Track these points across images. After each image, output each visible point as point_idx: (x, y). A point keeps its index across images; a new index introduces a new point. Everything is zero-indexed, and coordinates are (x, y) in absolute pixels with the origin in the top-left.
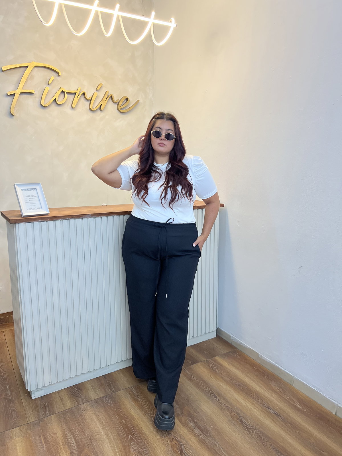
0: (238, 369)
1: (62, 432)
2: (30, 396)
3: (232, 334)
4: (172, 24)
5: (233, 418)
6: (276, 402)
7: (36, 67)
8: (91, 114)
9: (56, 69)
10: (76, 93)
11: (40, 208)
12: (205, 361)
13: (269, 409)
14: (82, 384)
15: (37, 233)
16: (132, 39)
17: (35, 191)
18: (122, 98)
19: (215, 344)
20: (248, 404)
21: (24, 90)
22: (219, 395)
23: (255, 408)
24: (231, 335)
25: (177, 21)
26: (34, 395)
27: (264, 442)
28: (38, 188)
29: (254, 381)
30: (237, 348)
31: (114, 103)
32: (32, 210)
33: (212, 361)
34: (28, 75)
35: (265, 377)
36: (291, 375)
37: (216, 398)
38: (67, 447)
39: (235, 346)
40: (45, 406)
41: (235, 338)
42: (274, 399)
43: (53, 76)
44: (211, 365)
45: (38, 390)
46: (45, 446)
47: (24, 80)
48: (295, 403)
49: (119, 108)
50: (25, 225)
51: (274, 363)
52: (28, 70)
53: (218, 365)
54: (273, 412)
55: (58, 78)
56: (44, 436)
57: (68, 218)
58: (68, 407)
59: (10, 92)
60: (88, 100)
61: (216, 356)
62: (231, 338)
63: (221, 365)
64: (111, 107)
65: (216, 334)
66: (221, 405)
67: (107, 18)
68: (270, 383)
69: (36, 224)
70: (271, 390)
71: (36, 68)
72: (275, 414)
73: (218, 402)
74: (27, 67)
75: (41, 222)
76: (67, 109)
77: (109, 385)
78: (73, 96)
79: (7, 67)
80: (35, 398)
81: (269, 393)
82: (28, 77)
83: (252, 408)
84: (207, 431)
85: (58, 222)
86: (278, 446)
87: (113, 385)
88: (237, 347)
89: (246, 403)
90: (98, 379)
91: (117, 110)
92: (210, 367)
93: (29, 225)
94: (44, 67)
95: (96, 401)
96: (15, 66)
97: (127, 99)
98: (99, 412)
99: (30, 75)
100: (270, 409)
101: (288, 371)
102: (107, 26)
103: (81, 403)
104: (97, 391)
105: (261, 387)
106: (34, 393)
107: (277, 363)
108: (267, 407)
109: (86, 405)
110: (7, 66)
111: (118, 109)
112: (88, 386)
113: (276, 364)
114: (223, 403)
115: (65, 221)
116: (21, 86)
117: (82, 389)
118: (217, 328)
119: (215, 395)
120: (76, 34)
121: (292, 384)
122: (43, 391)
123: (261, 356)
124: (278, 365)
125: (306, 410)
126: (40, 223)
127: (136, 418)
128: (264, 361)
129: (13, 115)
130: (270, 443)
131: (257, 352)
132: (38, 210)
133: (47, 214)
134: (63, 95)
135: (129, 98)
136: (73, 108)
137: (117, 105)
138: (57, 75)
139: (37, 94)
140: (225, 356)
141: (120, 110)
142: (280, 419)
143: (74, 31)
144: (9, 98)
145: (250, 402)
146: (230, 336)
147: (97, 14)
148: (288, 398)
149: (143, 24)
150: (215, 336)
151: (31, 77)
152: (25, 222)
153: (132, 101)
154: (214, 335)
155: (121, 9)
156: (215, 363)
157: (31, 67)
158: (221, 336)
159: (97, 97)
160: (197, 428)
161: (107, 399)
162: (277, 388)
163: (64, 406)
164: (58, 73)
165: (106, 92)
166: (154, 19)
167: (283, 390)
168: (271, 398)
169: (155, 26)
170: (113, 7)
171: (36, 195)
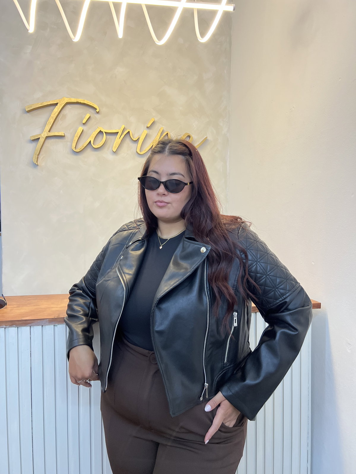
4: (221, 7)
8: (138, 159)
9: (92, 103)
10: (118, 132)
18: (182, 136)
21: (51, 133)
34: (57, 114)
43: (88, 113)
47: (51, 120)
52: (57, 109)
59: (34, 136)
60: (134, 141)
74: (57, 104)
78: (114, 136)
94: (77, 103)
96: (41, 104)
97: (189, 137)
116: (47, 128)
129: (37, 165)
135: (192, 135)
138: (93, 111)
151: (62, 116)
157: (61, 104)
164: (95, 109)
165: (160, 129)
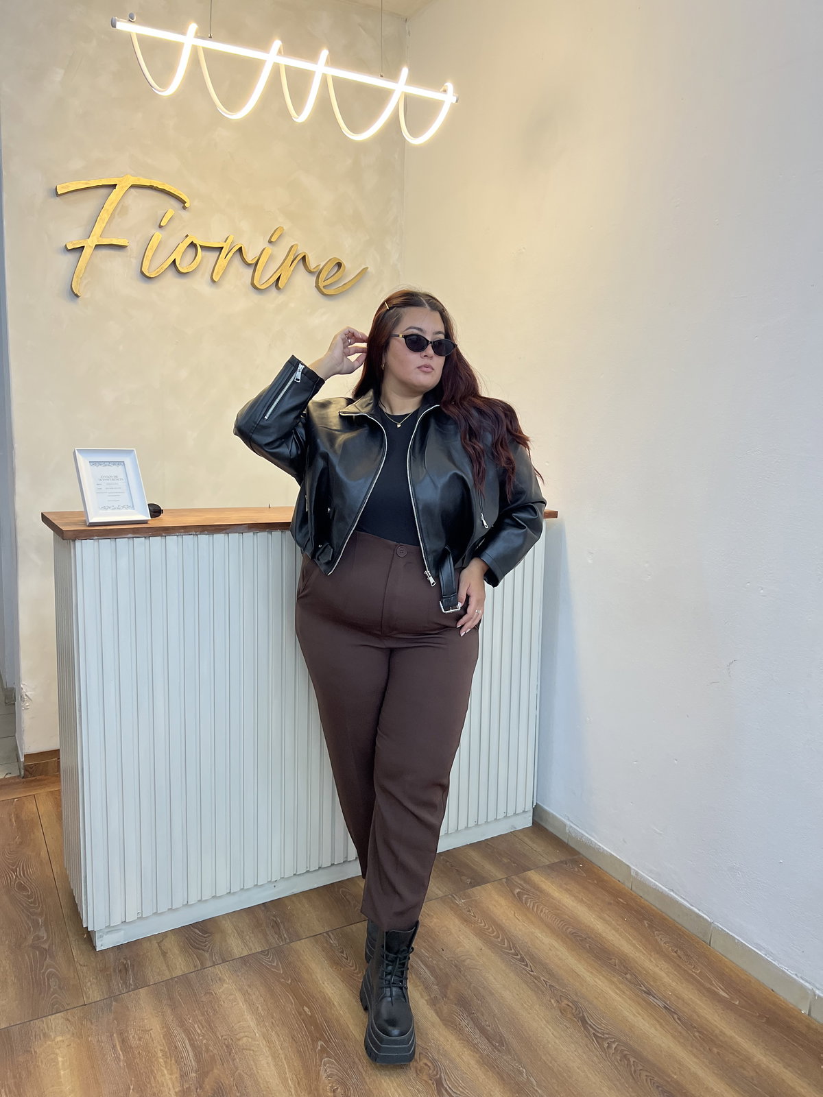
0: (582, 901)
1: (163, 1027)
2: (92, 941)
3: (568, 819)
4: (447, 97)
5: (563, 1011)
6: (667, 979)
7: (133, 186)
8: (255, 297)
9: (180, 192)
10: (223, 248)
11: (128, 507)
12: (504, 880)
13: (651, 997)
14: (213, 921)
15: (123, 562)
16: (355, 129)
17: (120, 468)
18: (327, 263)
19: (530, 843)
20: (600, 983)
21: (104, 240)
22: (533, 958)
23: (616, 993)
24: (568, 823)
25: (458, 89)
26: (101, 941)
27: (635, 1071)
28: (128, 460)
29: (617, 931)
30: (579, 853)
31: (311, 272)
32: (109, 511)
33: (519, 882)
34: (114, 205)
35: (645, 922)
36: (706, 919)
37: (527, 965)
38: (173, 1061)
39: (577, 848)
40: (126, 970)
41: (578, 829)
42: (663, 974)
43: (171, 208)
44: (518, 890)
45: (110, 929)
46: (122, 1058)
47: (105, 216)
48: (712, 984)
49: (321, 284)
50: (96, 543)
51: (667, 890)
52: (115, 195)
53: (533, 890)
54: (657, 1001)
55: (183, 213)
56: (121, 1033)
57: (196, 532)
58: (179, 973)
59: (72, 242)
60: (249, 265)
61: (530, 869)
62: (567, 828)
63: (541, 891)
64: (302, 283)
65: (531, 818)
66: (536, 981)
67: (300, 81)
68: (657, 937)
69: (122, 542)
70: (657, 953)
71: (133, 190)
72: (665, 1007)
73: (531, 975)
74: (115, 186)
75: (133, 538)
76: (200, 284)
77: (276, 925)
78: (215, 254)
79: (68, 187)
80: (103, 948)
81: (652, 960)
82: (115, 209)
83: (610, 992)
84: (502, 1042)
85: (172, 540)
86: (667, 1082)
87: (284, 927)
88: (581, 851)
89: (597, 980)
90: (250, 911)
91: (315, 291)
92: (514, 895)
93: (105, 543)
94: (151, 188)
95: (244, 960)
96: (86, 184)
97: (339, 265)
98: (249, 986)
99: (120, 205)
100: (654, 997)
101: (699, 910)
102: (299, 97)
103: (209, 963)
104: (248, 937)
105: (634, 946)
106: (101, 937)
107: (673, 891)
108: (645, 992)
109: (221, 970)
110: (66, 184)
111: (317, 287)
112: (228, 926)
113: (672, 893)
114: (542, 978)
115: (189, 539)
116: (98, 229)
117: (211, 933)
118: (535, 804)
119: (522, 960)
120: (229, 115)
121: (708, 942)
122: (122, 932)
123: (637, 873)
124: (676, 894)
125: (739, 1003)
126: (131, 540)
127: (336, 1003)
128: (644, 885)
129: (77, 296)
130: (649, 1074)
131: (628, 864)
132: (124, 510)
133: (145, 522)
134: (191, 252)
135: (344, 262)
136: (213, 281)
137: (315, 278)
138: (180, 205)
139: (134, 247)
140: (552, 869)
141: (322, 289)
142: (674, 1019)
143: (222, 107)
144: (71, 257)
145: (606, 978)
146: (565, 825)
147: (276, 69)
148: (698, 972)
149: (381, 97)
150: (530, 825)
151: (121, 209)
152: (96, 538)
153: (351, 269)
154: (528, 822)
155: (333, 61)
156: (527, 887)
157: (122, 187)
158: (543, 824)
159: (271, 257)
160: (477, 1031)
161: (269, 958)
162: (672, 950)
163: (169, 970)
164: (184, 202)
165: (292, 247)
166: (405, 84)
167: (686, 954)
168: (657, 970)
169: (408, 100)
170: (312, 56)
171: (122, 476)
